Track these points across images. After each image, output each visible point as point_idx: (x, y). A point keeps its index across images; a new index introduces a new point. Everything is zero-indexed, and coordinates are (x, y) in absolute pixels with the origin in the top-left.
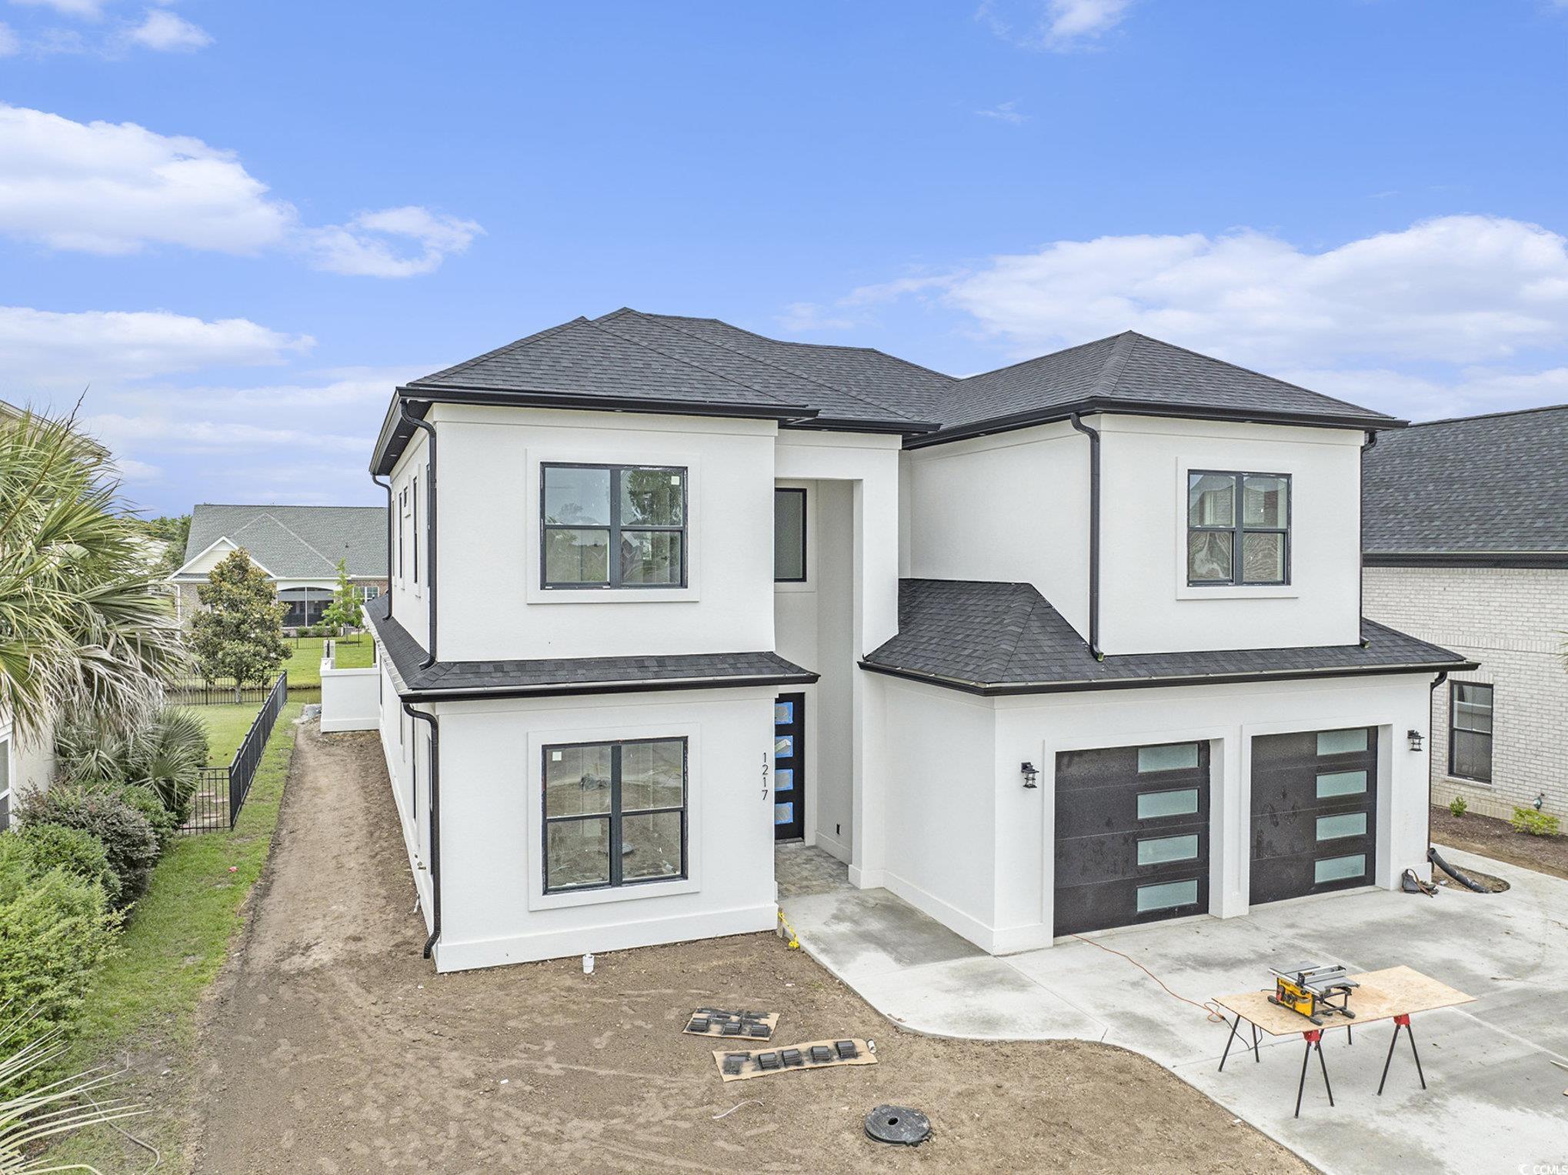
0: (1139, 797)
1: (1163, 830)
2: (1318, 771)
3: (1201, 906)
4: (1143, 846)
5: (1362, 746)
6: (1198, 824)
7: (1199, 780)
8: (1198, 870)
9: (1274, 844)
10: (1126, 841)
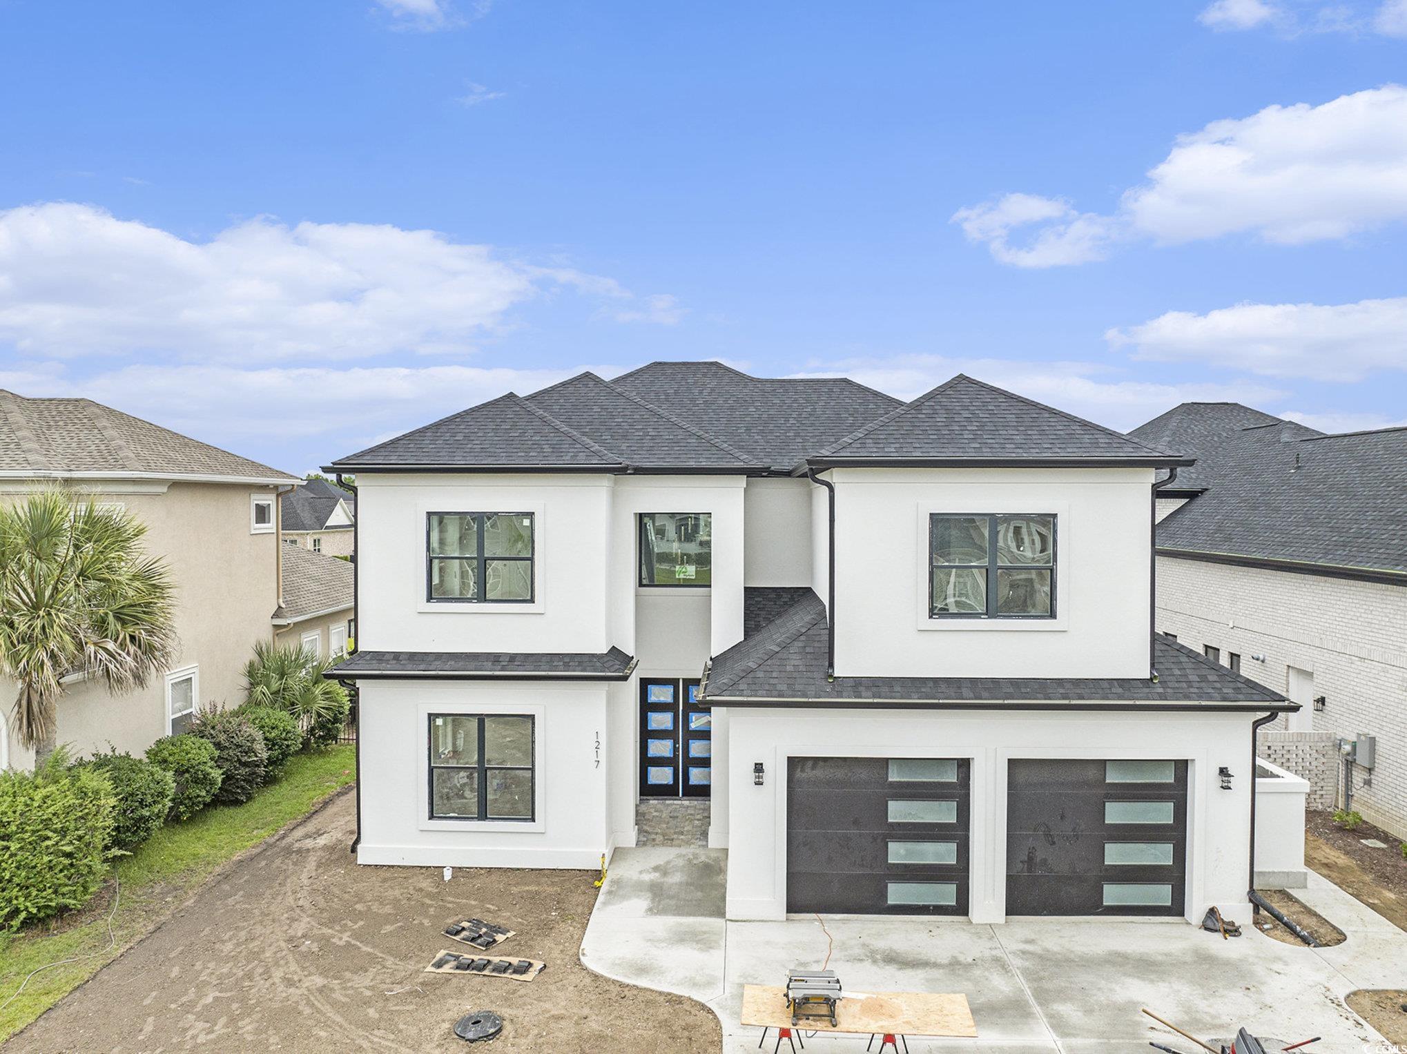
0: (889, 802)
1: (914, 834)
2: (1106, 798)
3: (961, 908)
4: (893, 847)
5: (1169, 778)
6: (959, 833)
7: (960, 793)
8: (958, 874)
9: (1050, 861)
10: (875, 839)
